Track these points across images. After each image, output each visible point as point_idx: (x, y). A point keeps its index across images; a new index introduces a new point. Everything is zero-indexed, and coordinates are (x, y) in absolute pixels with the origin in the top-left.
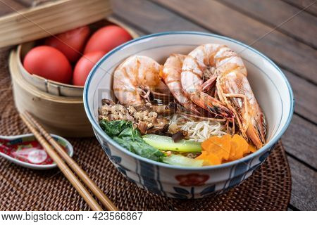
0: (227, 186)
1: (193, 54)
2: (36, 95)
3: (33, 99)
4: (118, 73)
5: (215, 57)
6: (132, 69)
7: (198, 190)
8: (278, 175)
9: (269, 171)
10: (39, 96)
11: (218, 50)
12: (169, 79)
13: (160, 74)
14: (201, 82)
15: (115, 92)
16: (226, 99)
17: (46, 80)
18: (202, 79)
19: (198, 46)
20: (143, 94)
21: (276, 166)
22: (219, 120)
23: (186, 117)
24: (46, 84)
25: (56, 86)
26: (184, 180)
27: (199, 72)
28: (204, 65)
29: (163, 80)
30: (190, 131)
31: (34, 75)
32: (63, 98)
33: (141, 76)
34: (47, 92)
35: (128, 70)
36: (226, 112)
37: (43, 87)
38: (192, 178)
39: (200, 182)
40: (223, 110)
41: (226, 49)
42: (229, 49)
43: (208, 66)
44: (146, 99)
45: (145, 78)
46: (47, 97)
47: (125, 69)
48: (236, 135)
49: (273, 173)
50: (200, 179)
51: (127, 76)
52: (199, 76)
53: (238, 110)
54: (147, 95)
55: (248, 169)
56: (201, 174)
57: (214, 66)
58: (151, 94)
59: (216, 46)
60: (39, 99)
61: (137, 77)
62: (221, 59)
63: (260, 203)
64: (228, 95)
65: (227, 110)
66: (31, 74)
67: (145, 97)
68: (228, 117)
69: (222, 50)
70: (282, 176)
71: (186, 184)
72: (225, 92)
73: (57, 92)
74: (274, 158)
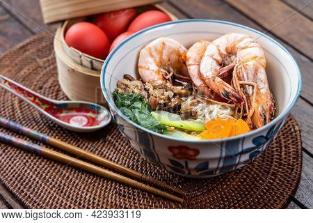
0: (221, 165)
1: (217, 42)
2: (70, 66)
3: (68, 70)
4: (144, 52)
5: (237, 46)
6: (156, 50)
7: (192, 165)
8: (288, 168)
9: (281, 164)
10: (73, 68)
11: (241, 40)
12: (190, 62)
13: (183, 57)
14: (218, 67)
15: (139, 70)
16: (239, 86)
17: (81, 53)
18: (220, 65)
19: (223, 34)
20: (166, 75)
21: (290, 160)
22: (229, 105)
23: (199, 99)
24: (81, 57)
25: (89, 60)
26: (176, 151)
27: (219, 58)
28: (225, 53)
29: (184, 63)
30: (200, 113)
31: (72, 48)
32: (94, 72)
33: (165, 57)
34: (82, 65)
35: (153, 50)
36: (236, 98)
37: (78, 60)
38: (183, 150)
39: (191, 156)
40: (233, 96)
41: (250, 39)
42: (252, 40)
43: (229, 53)
44: (168, 79)
45: (169, 60)
46: (80, 69)
47: (150, 49)
48: (240, 120)
49: (284, 166)
50: (191, 153)
51: (152, 56)
52: (217, 62)
53: (248, 97)
54: (169, 76)
55: (240, 150)
56: (191, 147)
57: (235, 54)
58: (173, 75)
59: (240, 36)
60: (73, 70)
61: (161, 58)
62: (243, 48)
63: (262, 191)
64: (241, 82)
65: (238, 96)
66: (70, 46)
67: (167, 77)
68: (237, 102)
69: (245, 40)
70: (292, 170)
71: (178, 156)
72: (240, 79)
73: (89, 65)
74: (290, 153)
